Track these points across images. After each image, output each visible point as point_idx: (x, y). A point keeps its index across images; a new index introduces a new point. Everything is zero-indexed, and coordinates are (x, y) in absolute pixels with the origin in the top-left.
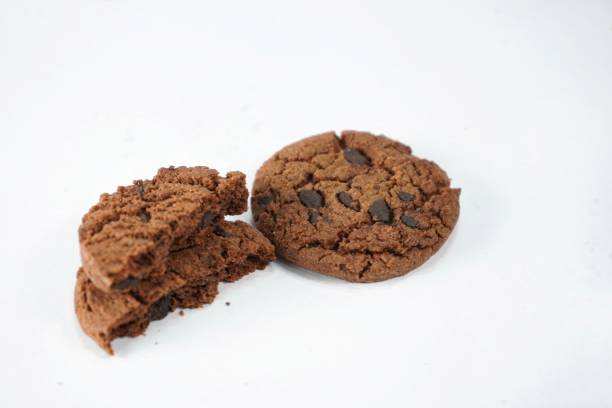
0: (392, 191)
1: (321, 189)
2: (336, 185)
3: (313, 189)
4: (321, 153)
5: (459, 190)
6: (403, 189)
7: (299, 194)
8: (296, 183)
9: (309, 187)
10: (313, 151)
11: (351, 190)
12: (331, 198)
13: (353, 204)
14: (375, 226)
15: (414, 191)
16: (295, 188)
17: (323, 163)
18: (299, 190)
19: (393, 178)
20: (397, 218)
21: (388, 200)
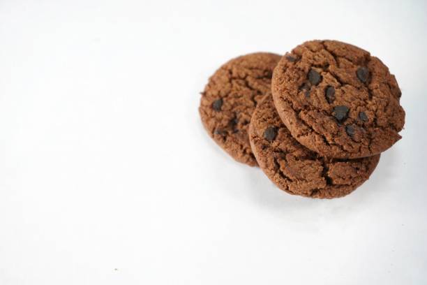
0: (359, 108)
1: (324, 76)
2: (333, 81)
3: (320, 73)
4: (346, 58)
5: (400, 137)
6: (367, 112)
7: (310, 70)
8: (315, 63)
9: (319, 70)
10: (344, 54)
11: (338, 90)
12: (324, 84)
13: (330, 97)
14: (327, 118)
15: (371, 117)
16: (312, 65)
17: (341, 64)
18: (313, 68)
19: (368, 101)
20: (346, 123)
21: (352, 110)
